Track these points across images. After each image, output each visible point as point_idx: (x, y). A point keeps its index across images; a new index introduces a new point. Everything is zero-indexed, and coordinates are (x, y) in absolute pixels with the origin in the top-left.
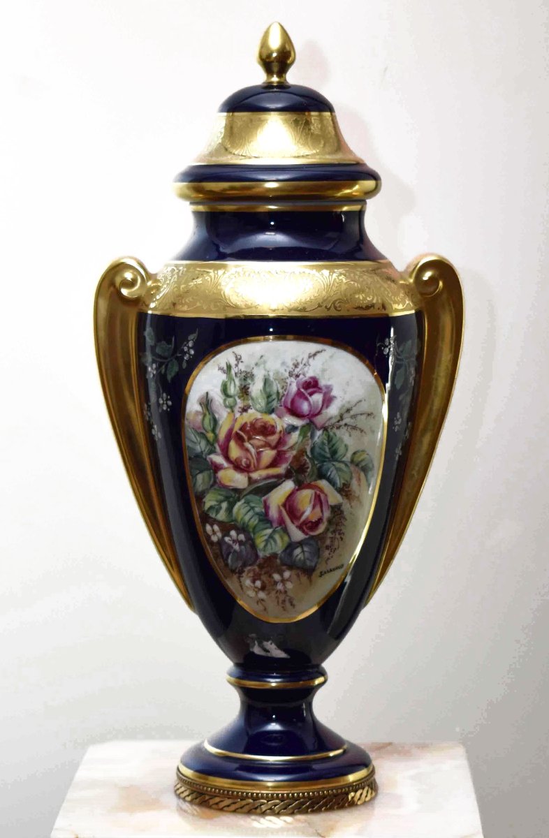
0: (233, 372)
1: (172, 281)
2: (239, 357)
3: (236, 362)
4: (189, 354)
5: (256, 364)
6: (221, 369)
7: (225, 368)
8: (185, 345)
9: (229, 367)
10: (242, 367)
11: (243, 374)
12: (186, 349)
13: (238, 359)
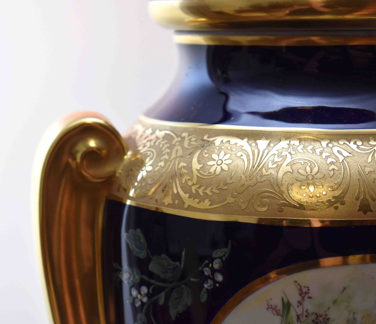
0: (292, 315)
1: (174, 156)
2: (305, 290)
3: (299, 298)
4: (213, 279)
5: (335, 302)
6: (271, 308)
7: (280, 307)
8: (207, 266)
9: (287, 306)
10: (309, 305)
11: (313, 317)
12: (207, 271)
13: (304, 293)
